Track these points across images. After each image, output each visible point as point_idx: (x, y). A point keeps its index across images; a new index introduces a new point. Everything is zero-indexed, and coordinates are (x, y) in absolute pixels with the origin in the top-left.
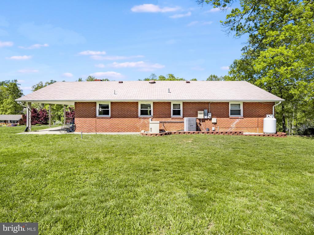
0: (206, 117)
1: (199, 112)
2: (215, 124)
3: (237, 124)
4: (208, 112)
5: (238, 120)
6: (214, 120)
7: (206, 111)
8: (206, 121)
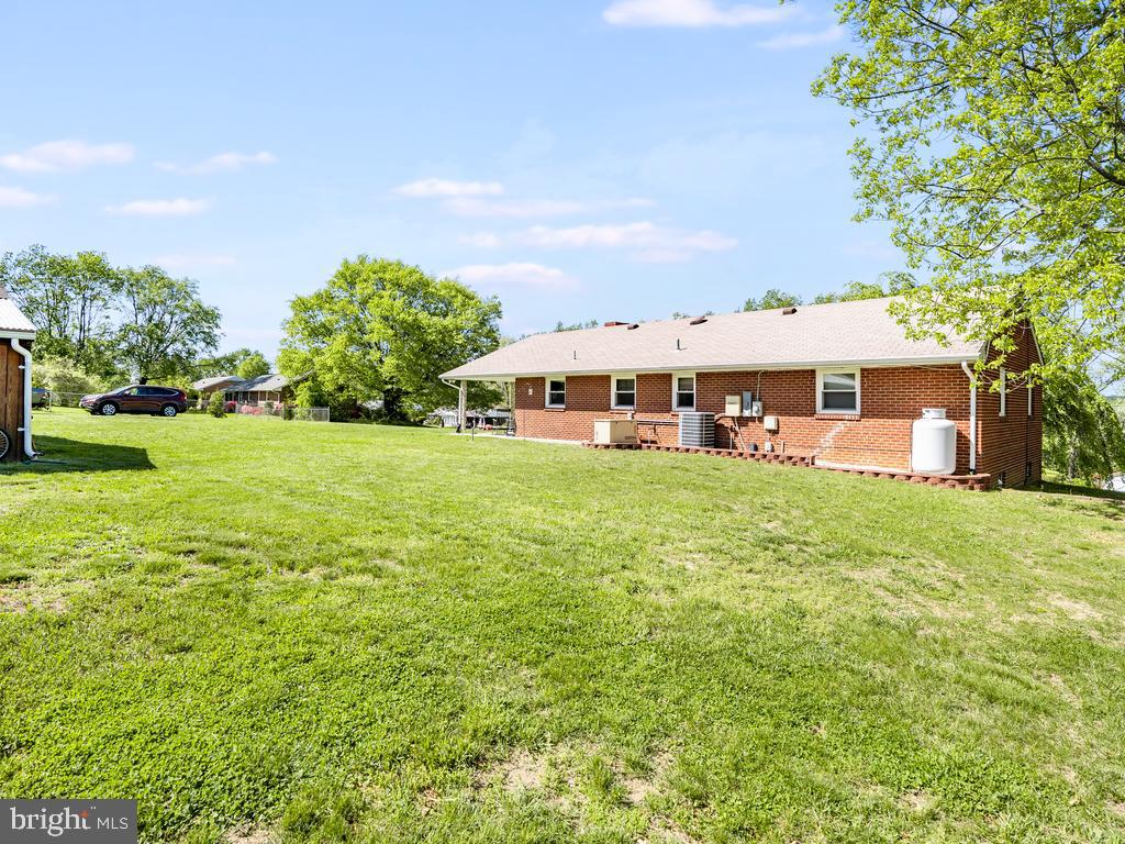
0: (747, 413)
1: (728, 398)
2: (774, 432)
3: (840, 437)
4: (753, 399)
5: (840, 426)
6: (770, 422)
7: (747, 396)
8: (750, 424)
